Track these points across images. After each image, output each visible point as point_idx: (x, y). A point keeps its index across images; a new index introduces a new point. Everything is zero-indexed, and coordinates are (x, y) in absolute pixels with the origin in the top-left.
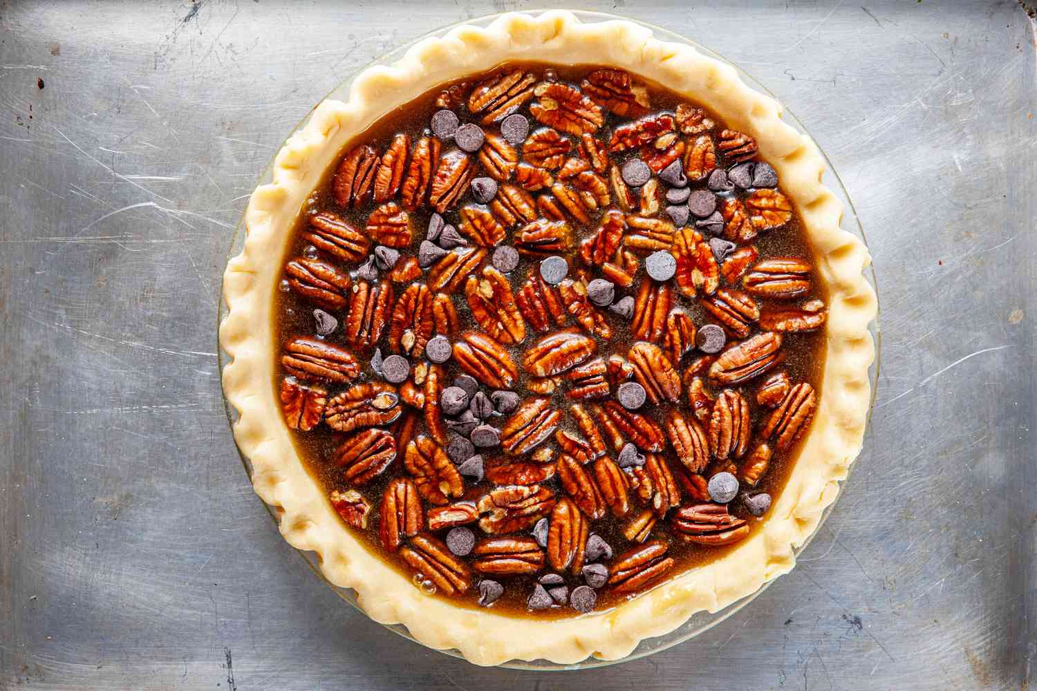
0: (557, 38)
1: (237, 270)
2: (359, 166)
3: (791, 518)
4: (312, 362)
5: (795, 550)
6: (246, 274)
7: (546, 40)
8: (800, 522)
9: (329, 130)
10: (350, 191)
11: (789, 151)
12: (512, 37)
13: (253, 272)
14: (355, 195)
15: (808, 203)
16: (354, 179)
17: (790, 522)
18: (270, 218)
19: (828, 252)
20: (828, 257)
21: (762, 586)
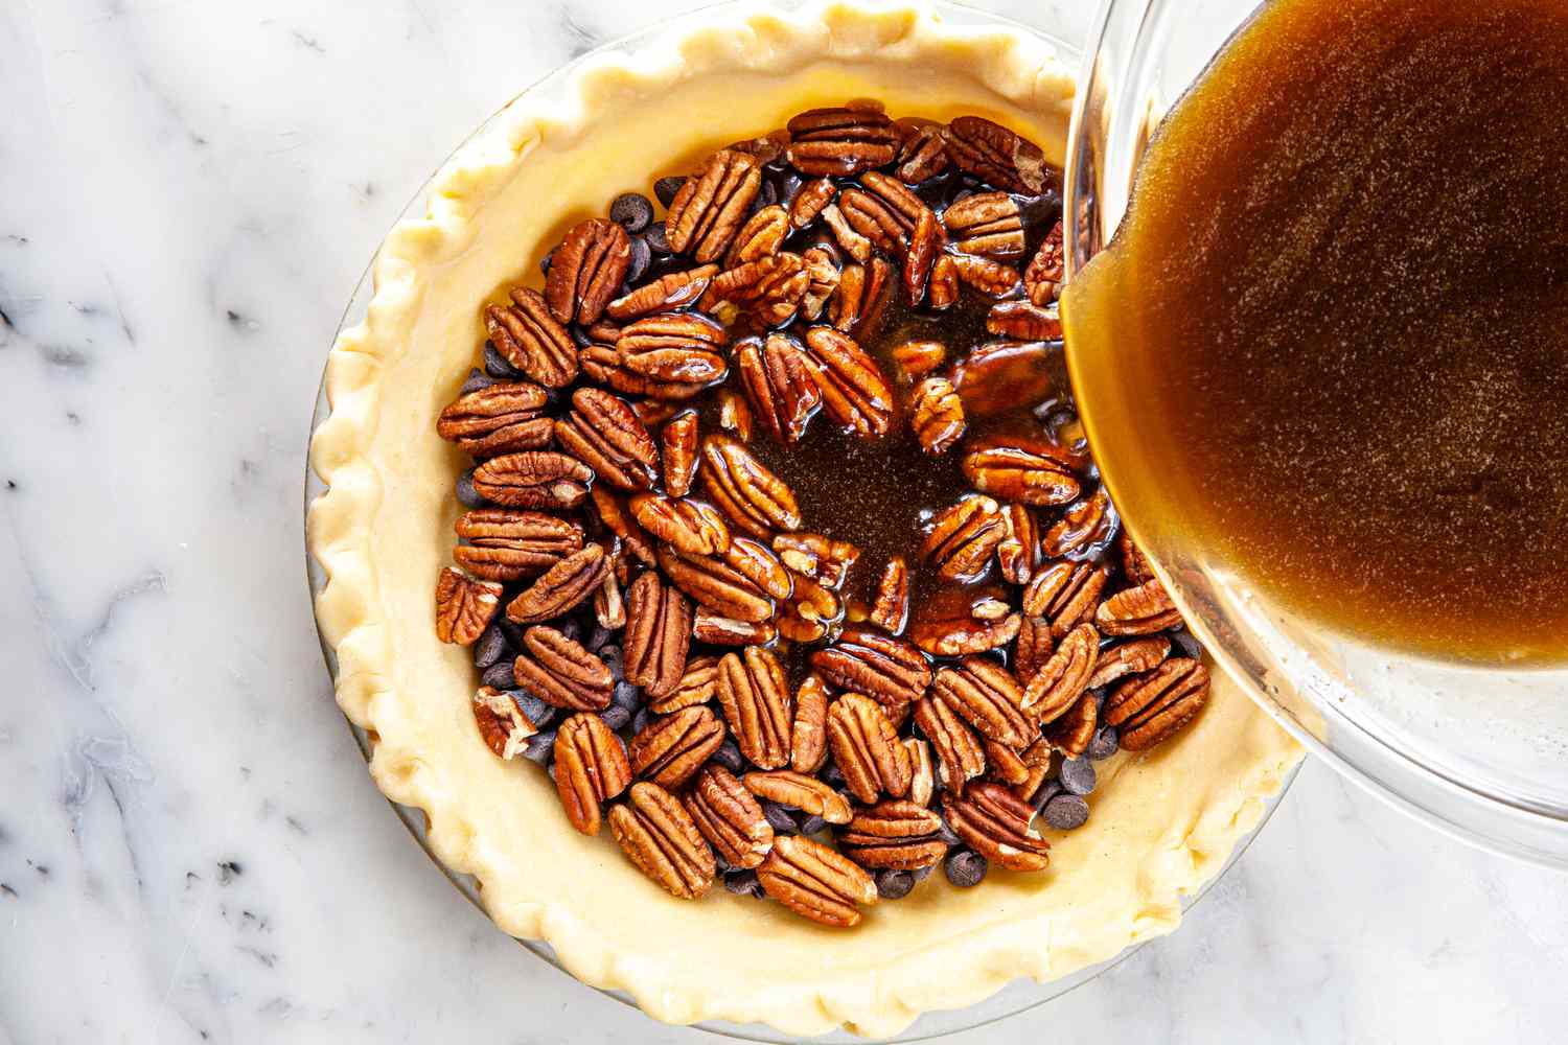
0: (904, 42)
1: (352, 348)
2: (586, 253)
3: (1185, 846)
4: (507, 547)
5: (1183, 899)
6: (365, 355)
7: (886, 42)
8: (1198, 856)
9: (522, 147)
10: (572, 292)
12: (832, 31)
13: (375, 354)
14: (580, 300)
16: (579, 275)
17: (1182, 854)
18: (413, 273)
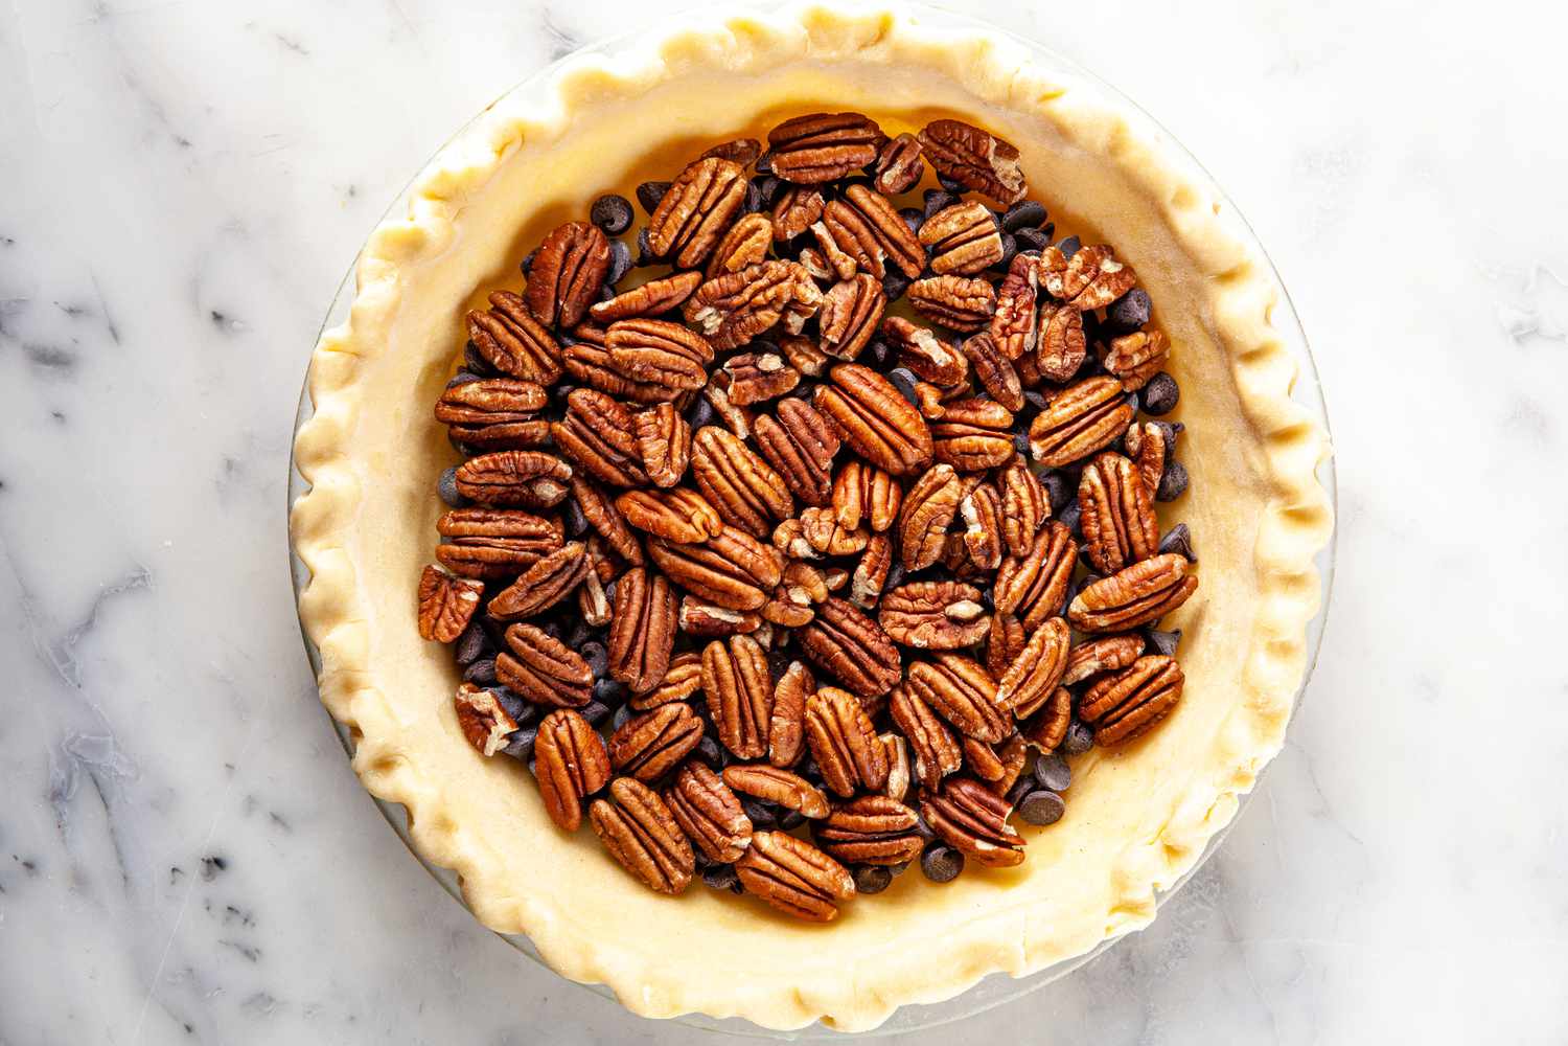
0: (881, 46)
2: (565, 256)
3: (1159, 841)
4: (489, 546)
5: (1158, 895)
6: (347, 356)
7: (864, 46)
8: (1172, 851)
9: (503, 148)
10: (553, 296)
11: (1224, 268)
12: (810, 33)
13: (357, 355)
14: (561, 303)
15: (1243, 352)
16: (559, 278)
17: (1156, 850)
18: (395, 274)
19: (1266, 432)
20: (1264, 440)
21: (1100, 945)
